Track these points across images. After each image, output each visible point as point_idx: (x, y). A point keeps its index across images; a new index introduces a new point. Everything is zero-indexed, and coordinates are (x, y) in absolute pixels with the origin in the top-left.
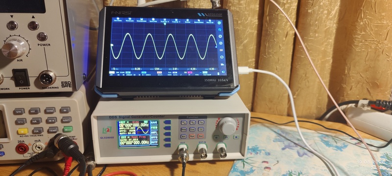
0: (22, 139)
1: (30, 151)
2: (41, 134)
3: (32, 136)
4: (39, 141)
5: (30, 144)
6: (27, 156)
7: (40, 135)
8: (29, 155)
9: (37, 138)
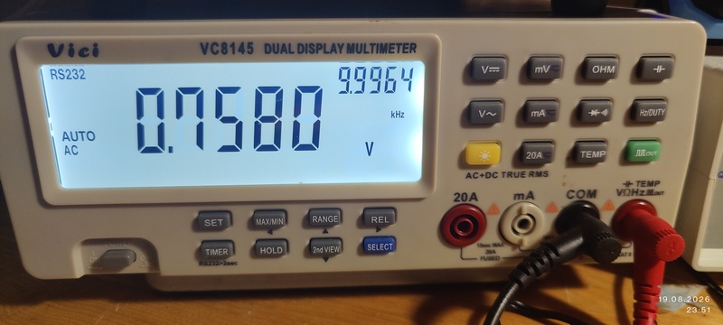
0: (468, 187)
1: (490, 236)
2: (543, 169)
3: (510, 174)
4: (531, 195)
5: (494, 209)
6: (473, 257)
7: (539, 174)
8: (482, 252)
9: (526, 184)
